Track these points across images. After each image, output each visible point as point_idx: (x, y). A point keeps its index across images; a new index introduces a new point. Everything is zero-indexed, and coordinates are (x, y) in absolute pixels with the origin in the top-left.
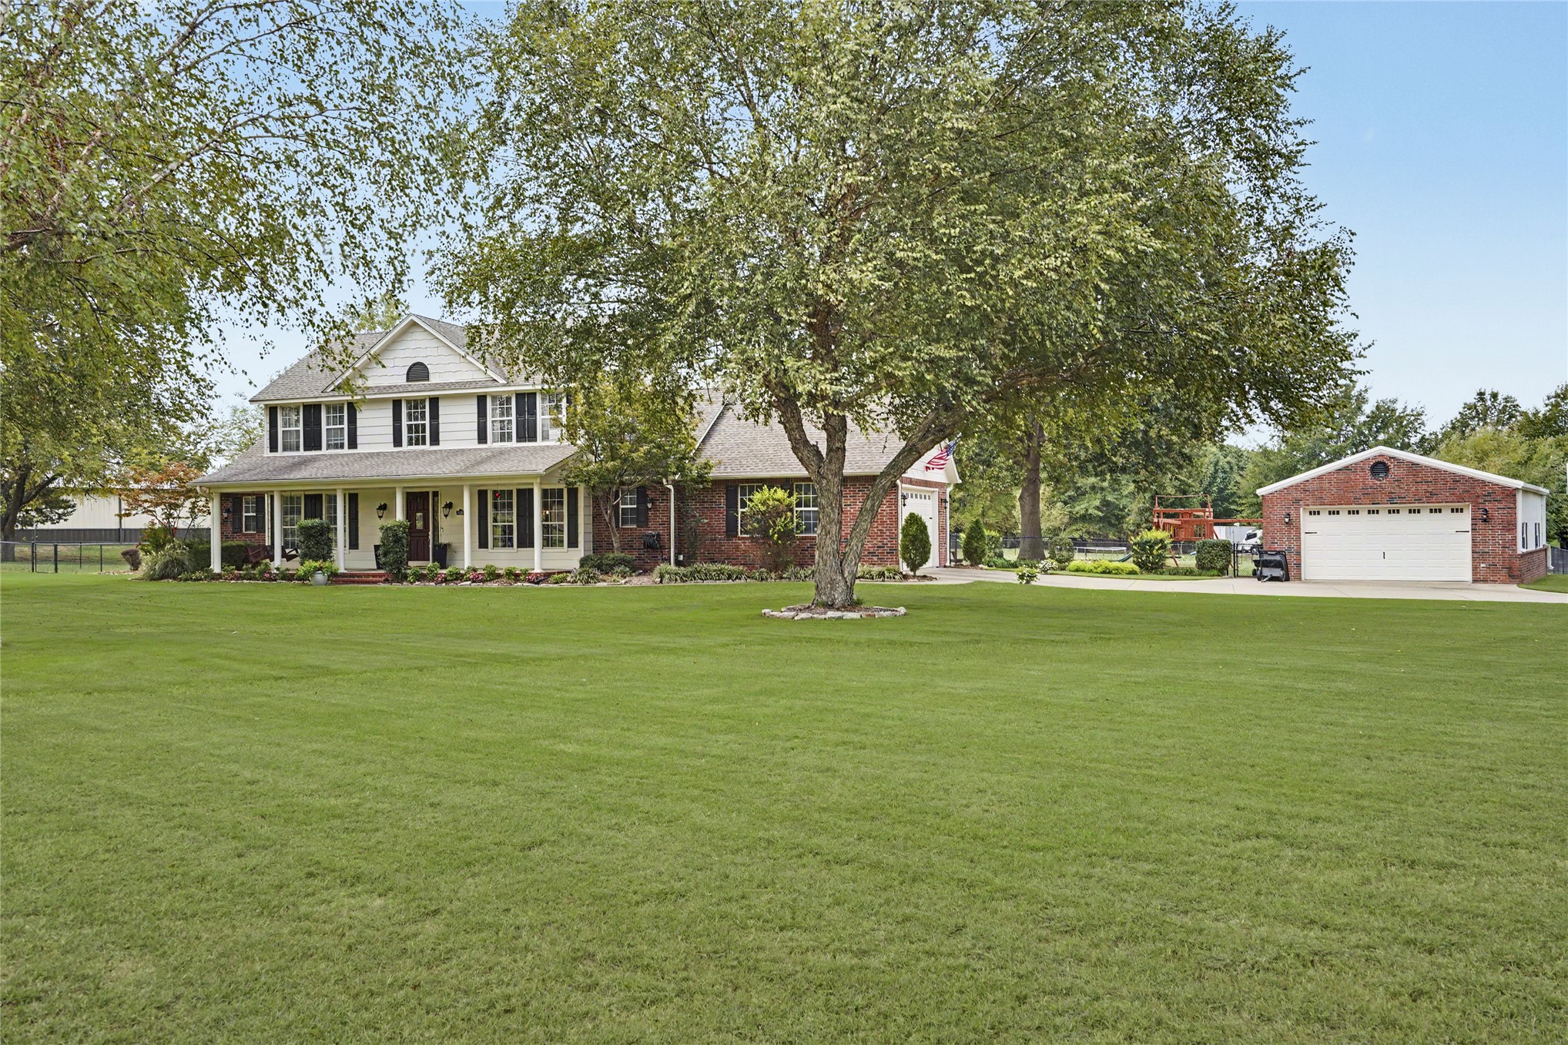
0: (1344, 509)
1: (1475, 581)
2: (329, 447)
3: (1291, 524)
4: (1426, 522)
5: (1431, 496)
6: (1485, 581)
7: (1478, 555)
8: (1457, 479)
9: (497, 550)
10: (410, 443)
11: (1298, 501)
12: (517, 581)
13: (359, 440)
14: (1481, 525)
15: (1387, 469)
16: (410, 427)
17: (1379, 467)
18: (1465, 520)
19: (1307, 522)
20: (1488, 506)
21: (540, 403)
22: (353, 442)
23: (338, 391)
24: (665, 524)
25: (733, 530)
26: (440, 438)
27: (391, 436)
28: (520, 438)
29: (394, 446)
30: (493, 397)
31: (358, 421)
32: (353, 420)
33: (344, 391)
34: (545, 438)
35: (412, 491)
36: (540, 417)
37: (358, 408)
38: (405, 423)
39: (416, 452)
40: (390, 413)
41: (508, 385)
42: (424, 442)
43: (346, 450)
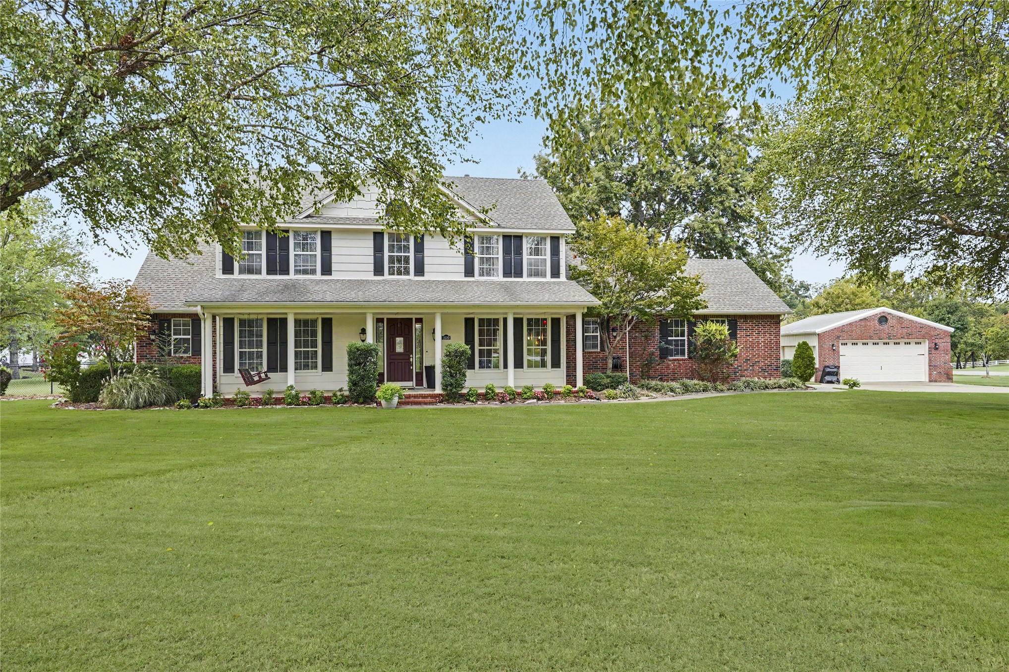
0: (860, 342)
1: (930, 381)
2: (297, 272)
3: (834, 351)
4: (902, 349)
5: (909, 335)
6: (936, 381)
7: (931, 367)
8: (922, 326)
11: (838, 337)
12: (579, 398)
13: (334, 267)
14: (933, 351)
15: (887, 319)
16: (391, 258)
17: (883, 319)
18: (925, 347)
19: (843, 350)
20: (937, 341)
21: (526, 245)
22: (327, 269)
23: (310, 219)
24: (623, 348)
25: (664, 353)
26: (426, 270)
27: (373, 265)
28: (507, 274)
29: (375, 275)
30: (479, 237)
31: (333, 249)
32: (326, 248)
33: (318, 220)
34: (530, 275)
35: (385, 317)
36: (526, 257)
37: (333, 236)
38: (386, 254)
39: (398, 281)
40: (371, 243)
41: (499, 226)
42: (407, 273)
43: (318, 276)
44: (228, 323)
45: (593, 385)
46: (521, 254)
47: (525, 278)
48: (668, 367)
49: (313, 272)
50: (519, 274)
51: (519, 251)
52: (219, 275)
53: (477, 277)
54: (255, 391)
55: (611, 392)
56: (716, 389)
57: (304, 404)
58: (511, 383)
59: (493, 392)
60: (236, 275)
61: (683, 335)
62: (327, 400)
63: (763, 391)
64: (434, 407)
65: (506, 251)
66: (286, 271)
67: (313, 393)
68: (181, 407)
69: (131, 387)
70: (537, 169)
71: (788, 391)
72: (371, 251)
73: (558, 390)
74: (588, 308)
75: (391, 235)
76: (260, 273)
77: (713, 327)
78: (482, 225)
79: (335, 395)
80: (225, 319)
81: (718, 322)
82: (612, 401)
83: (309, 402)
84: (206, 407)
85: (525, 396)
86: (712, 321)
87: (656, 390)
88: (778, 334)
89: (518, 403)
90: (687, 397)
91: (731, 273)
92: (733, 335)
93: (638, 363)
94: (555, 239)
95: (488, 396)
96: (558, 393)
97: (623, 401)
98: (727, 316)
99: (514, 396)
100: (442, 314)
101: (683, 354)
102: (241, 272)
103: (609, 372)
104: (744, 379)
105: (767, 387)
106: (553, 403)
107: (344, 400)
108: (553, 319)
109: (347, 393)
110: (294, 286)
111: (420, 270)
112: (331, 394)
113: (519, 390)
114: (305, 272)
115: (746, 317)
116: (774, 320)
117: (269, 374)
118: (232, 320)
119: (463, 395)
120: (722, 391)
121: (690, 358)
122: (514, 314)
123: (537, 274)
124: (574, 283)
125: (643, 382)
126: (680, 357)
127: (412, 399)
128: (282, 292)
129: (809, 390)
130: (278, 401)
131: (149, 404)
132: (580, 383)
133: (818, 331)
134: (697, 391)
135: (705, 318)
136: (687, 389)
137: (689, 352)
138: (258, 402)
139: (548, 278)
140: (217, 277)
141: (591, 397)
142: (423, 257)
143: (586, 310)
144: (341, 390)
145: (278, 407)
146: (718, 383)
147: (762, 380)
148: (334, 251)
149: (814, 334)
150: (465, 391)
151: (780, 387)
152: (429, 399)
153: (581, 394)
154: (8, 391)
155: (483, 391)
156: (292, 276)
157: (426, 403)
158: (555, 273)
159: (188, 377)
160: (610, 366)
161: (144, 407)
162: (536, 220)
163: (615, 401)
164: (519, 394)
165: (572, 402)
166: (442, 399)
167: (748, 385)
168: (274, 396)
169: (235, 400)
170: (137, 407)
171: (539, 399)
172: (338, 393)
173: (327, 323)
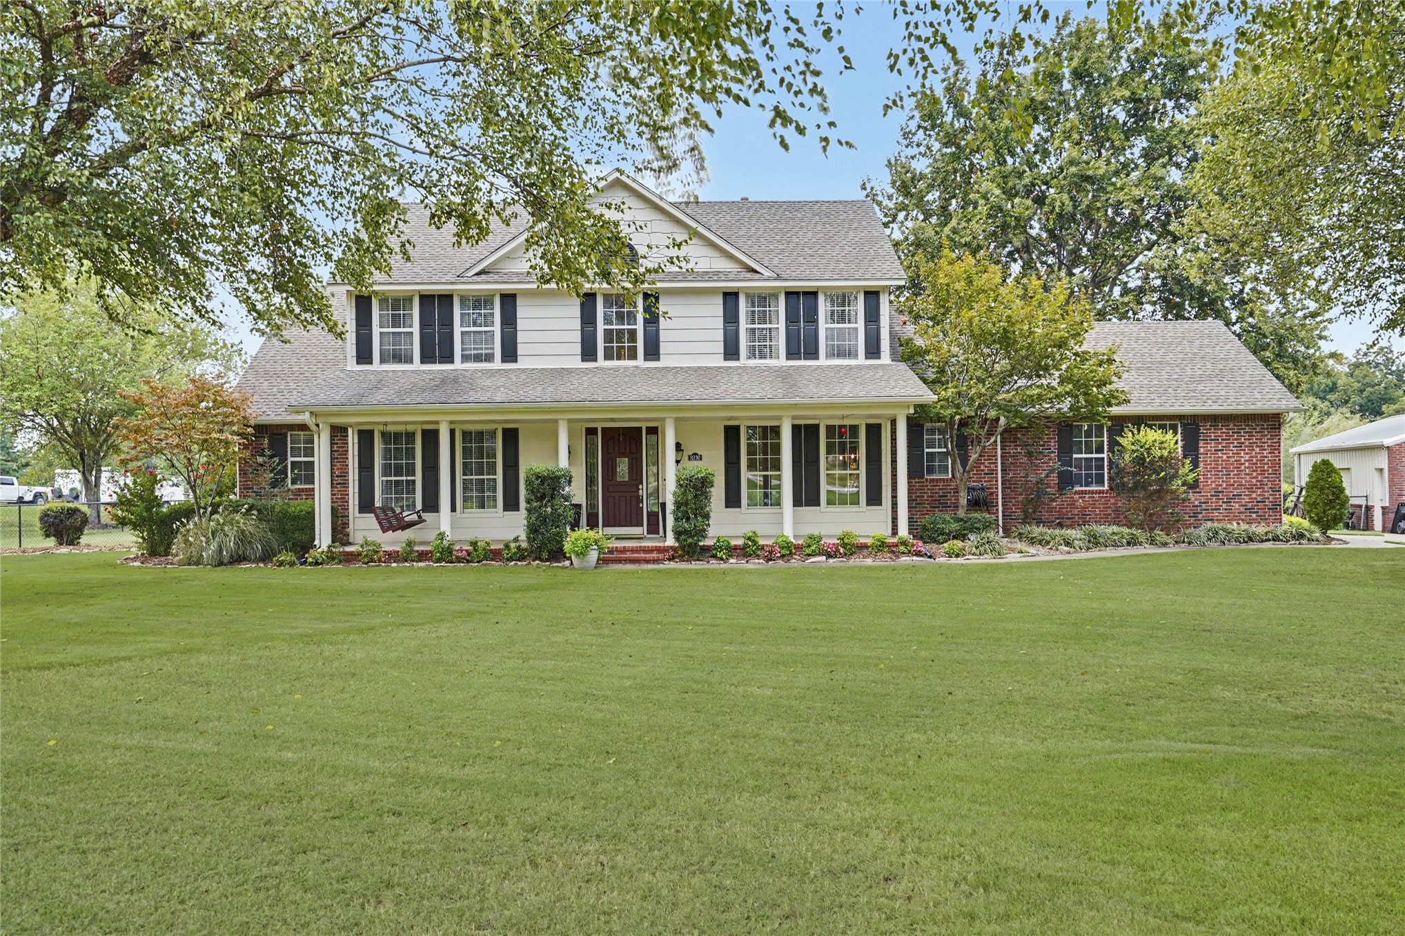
2: (465, 358)
9: (753, 510)
10: (608, 356)
12: (897, 555)
13: (521, 350)
16: (608, 333)
21: (823, 307)
22: (510, 353)
23: (484, 277)
24: (992, 472)
25: (1066, 481)
26: (661, 351)
27: (579, 345)
28: (792, 354)
29: (583, 360)
30: (747, 296)
31: (519, 321)
32: (509, 320)
33: (496, 277)
34: (830, 355)
35: (599, 426)
36: (823, 325)
37: (519, 301)
38: (601, 327)
39: (617, 369)
40: (577, 311)
41: (778, 278)
42: (633, 355)
43: (497, 364)
44: (366, 437)
45: (926, 533)
46: (816, 321)
47: (823, 361)
48: (1073, 504)
49: (489, 358)
50: (813, 354)
51: (812, 318)
52: (352, 365)
53: (744, 360)
54: (393, 541)
55: (958, 544)
56: (1152, 542)
57: (459, 560)
58: (789, 532)
59: (755, 543)
60: (376, 365)
61: (1100, 450)
62: (495, 555)
63: (1244, 546)
64: (661, 566)
65: (791, 318)
66: (449, 358)
67: (474, 544)
68: (281, 564)
69: (213, 533)
70: (894, 183)
71: (1292, 545)
72: (577, 324)
73: (862, 540)
74: (916, 406)
75: (607, 297)
76: (411, 362)
77: (1150, 436)
78: (749, 275)
79: (507, 546)
80: (361, 433)
81: (1162, 427)
82: (954, 560)
83: (467, 559)
84: (317, 563)
85: (808, 551)
86: (1150, 427)
87: (1043, 542)
88: (1276, 448)
89: (795, 562)
90: (1095, 554)
91: (1197, 343)
92: (1191, 448)
93: (1021, 498)
94: (872, 296)
95: (748, 550)
96: (863, 547)
97: (974, 560)
98: (1180, 417)
99: (789, 551)
100: (677, 420)
101: (1100, 481)
102: (382, 361)
103: (961, 513)
104: (1209, 524)
105: (1251, 539)
106: (854, 561)
107: (521, 555)
108: (868, 426)
109: (524, 545)
110: (455, 380)
111: (653, 351)
112: (501, 546)
113: (800, 542)
114: (478, 358)
115: (1216, 419)
116: (1272, 422)
117: (425, 516)
118: (371, 432)
119: (706, 549)
120: (1165, 545)
121: (1111, 489)
122: (794, 418)
123: (841, 353)
124: (902, 366)
125: (1025, 529)
126: (1094, 488)
127: (629, 555)
128: (433, 389)
129: (1333, 545)
130: (423, 556)
131: (237, 559)
132: (903, 531)
133: (1388, 442)
134: (1115, 545)
135: (1139, 421)
136: (1094, 541)
137: (1110, 479)
138: (392, 556)
139: (861, 360)
140: (349, 368)
141: (918, 554)
142: (658, 331)
143: (912, 411)
144: (516, 540)
145: (420, 564)
146: (1157, 532)
147: (1244, 526)
148: (521, 324)
149: (1380, 447)
150: (709, 542)
151: (1276, 539)
152: (655, 555)
153: (902, 548)
154: (84, 540)
155: (740, 542)
156: (458, 364)
157: (647, 561)
158: (873, 350)
159: (296, 518)
160: (963, 501)
161: (231, 563)
162: (842, 266)
163: (960, 560)
164: (799, 548)
165: (884, 561)
166: (674, 555)
167: (1213, 535)
168: (416, 548)
169: (359, 554)
170: (221, 564)
171: (829, 556)
172: (513, 545)
173: (511, 437)
